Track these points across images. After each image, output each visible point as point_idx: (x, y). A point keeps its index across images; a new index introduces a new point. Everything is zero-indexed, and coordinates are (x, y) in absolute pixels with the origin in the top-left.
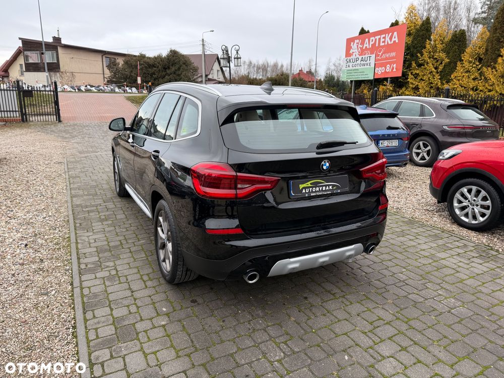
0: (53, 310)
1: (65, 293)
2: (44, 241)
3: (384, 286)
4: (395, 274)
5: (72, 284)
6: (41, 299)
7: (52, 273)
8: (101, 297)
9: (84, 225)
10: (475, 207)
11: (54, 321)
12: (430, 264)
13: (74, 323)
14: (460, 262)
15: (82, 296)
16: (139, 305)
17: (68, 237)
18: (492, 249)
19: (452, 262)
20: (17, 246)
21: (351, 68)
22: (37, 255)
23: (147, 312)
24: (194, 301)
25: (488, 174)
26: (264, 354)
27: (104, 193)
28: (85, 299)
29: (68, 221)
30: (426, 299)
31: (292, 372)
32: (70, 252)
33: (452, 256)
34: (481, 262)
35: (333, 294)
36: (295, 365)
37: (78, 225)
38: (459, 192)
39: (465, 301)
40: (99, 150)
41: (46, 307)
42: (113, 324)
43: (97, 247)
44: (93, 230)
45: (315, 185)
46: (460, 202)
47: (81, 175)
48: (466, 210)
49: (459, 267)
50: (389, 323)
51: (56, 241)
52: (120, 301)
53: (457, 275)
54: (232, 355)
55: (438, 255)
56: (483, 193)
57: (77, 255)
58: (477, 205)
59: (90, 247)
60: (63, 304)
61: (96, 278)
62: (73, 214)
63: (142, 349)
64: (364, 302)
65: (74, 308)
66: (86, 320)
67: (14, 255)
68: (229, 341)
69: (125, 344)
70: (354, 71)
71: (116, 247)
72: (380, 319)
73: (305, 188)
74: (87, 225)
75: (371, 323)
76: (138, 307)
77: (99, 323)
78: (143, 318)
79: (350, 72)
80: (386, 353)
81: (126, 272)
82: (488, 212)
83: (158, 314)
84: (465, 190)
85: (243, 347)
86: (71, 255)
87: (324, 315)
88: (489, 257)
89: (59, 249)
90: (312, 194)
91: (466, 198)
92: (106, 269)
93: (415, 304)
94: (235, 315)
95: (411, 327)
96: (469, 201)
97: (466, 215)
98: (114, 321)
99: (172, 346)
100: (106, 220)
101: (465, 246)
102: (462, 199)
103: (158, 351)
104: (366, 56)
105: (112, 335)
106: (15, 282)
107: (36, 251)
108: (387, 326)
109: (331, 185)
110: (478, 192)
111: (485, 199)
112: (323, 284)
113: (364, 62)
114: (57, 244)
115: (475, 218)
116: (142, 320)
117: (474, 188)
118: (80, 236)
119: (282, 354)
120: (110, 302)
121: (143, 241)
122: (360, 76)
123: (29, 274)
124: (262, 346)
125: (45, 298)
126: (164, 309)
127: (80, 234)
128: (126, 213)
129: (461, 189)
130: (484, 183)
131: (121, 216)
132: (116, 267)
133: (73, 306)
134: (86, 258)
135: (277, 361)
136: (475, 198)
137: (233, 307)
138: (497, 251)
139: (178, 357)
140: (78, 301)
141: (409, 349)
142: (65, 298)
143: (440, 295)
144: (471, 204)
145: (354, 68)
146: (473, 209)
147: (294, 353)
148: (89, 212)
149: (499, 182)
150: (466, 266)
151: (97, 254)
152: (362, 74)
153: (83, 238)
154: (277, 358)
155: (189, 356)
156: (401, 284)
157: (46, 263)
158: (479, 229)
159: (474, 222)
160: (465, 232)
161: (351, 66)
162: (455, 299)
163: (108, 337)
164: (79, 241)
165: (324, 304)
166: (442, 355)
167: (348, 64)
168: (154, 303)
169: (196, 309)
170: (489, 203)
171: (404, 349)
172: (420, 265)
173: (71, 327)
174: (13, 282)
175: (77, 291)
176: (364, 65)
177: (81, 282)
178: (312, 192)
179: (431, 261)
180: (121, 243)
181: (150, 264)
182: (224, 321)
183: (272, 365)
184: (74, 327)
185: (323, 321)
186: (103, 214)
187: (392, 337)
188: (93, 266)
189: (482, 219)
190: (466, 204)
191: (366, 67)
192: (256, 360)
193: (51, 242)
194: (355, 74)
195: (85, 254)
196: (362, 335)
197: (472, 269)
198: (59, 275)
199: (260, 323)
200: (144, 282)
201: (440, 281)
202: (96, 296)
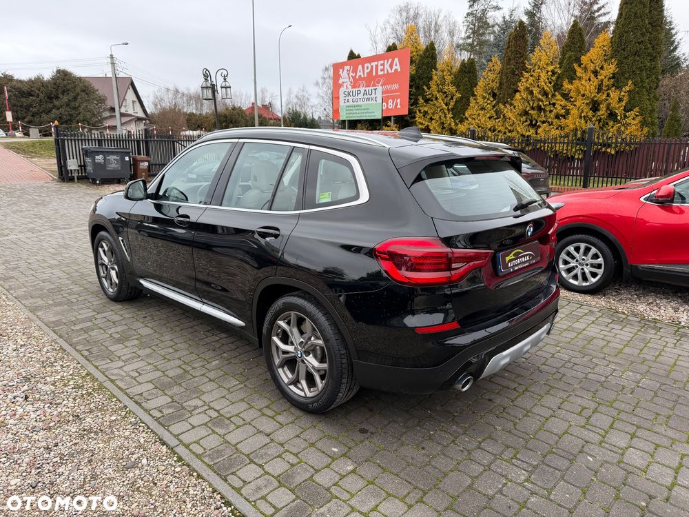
0: (167, 487)
1: (164, 458)
2: (53, 388)
3: (555, 370)
4: (553, 355)
5: (163, 443)
6: (131, 475)
7: (112, 432)
8: (228, 452)
9: (95, 350)
10: (585, 267)
11: (185, 502)
12: (576, 337)
13: (222, 498)
14: (602, 330)
15: (197, 456)
16: (295, 450)
17: (87, 375)
18: (617, 312)
19: (593, 331)
20: (8, 401)
21: (351, 103)
22: (59, 410)
23: (314, 458)
24: (363, 431)
25: (599, 228)
26: (505, 476)
27: (82, 298)
28: (206, 460)
29: (61, 348)
30: (607, 377)
31: (552, 489)
32: (115, 397)
33: (589, 325)
34: (620, 327)
35: (515, 389)
36: (548, 481)
37: (86, 353)
38: (565, 251)
39: (641, 372)
40: (7, 232)
41: (152, 485)
42: (281, 485)
43: (151, 382)
44: (119, 357)
45: (517, 256)
46: (566, 262)
47: (12, 273)
48: (574, 272)
49: (605, 336)
50: (595, 411)
51: (71, 382)
52: (262, 451)
53: (610, 345)
54: (470, 487)
55: (574, 325)
56: (594, 250)
57: (131, 399)
58: (587, 265)
59: (140, 383)
60: (177, 475)
61: (194, 427)
62: (61, 337)
63: (353, 509)
64: (551, 392)
65: (199, 476)
66: (238, 490)
67: (17, 416)
68: (451, 471)
69: (325, 508)
70: (356, 108)
71: (180, 377)
72: (584, 408)
73: (510, 261)
74: (101, 350)
75: (580, 414)
76: (296, 455)
77: (259, 488)
78: (316, 468)
79: (350, 108)
80: (623, 444)
81: (233, 410)
82: (600, 272)
83: (333, 459)
84: (571, 248)
85: (476, 475)
86: (120, 402)
87: (526, 415)
88: (622, 321)
89: (89, 394)
90: (516, 268)
91: (573, 258)
92: (197, 411)
93: (602, 384)
94: (431, 438)
95: (620, 411)
96: (577, 261)
97: (575, 277)
98: (279, 482)
99: (389, 495)
100: (127, 339)
101: (591, 312)
102: (568, 259)
103: (377, 506)
104: (370, 88)
105: (294, 501)
106: (61, 458)
107: (51, 404)
108: (598, 415)
109: (527, 255)
110: (587, 250)
111: (595, 256)
112: (493, 380)
113: (369, 96)
114: (77, 387)
115: (585, 279)
116: (317, 471)
117: (583, 246)
118: (107, 369)
119: (523, 472)
120: (248, 456)
121: (217, 362)
122: (364, 114)
123: (74, 441)
124: (493, 467)
125: (137, 472)
126: (335, 450)
127: (104, 367)
128: (149, 325)
129: (568, 248)
130: (594, 238)
131: (145, 331)
132: (209, 406)
133: (195, 474)
134: (148, 400)
135: (525, 481)
136: (583, 257)
137: (418, 428)
138: (624, 313)
139: (410, 506)
140: (196, 464)
141: (637, 434)
142: (171, 465)
143: (614, 370)
144: (580, 264)
145: (355, 103)
146: (583, 269)
147: (535, 467)
148: (86, 330)
149: (612, 237)
150: (609, 334)
151: (162, 393)
152: (366, 111)
153: (115, 371)
154: (523, 478)
155: (420, 501)
156: (569, 365)
157: (88, 420)
158: (593, 291)
159: (584, 284)
160: (578, 296)
161: (351, 101)
162: (631, 371)
163: (292, 505)
164: (113, 378)
165: (516, 403)
166: (671, 433)
167: (347, 98)
168: (312, 445)
169: (375, 440)
170: (600, 260)
171: (633, 436)
172: (569, 340)
173: (223, 505)
174: (57, 459)
175: (181, 450)
176: (368, 100)
177: (177, 436)
178: (516, 265)
179: (576, 334)
180: (184, 370)
181: (256, 392)
182: (423, 448)
183: (524, 487)
184: (228, 504)
185: (531, 424)
186: (113, 330)
187: (612, 425)
188: (171, 411)
189: (594, 280)
190: (574, 265)
191: (370, 102)
192: (503, 486)
193: (65, 385)
194: (357, 111)
195: (141, 394)
196: (583, 430)
197: (618, 336)
198: (127, 433)
199: (467, 442)
200: (273, 418)
201: (603, 356)
202: (218, 452)
